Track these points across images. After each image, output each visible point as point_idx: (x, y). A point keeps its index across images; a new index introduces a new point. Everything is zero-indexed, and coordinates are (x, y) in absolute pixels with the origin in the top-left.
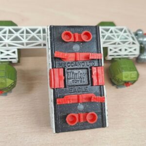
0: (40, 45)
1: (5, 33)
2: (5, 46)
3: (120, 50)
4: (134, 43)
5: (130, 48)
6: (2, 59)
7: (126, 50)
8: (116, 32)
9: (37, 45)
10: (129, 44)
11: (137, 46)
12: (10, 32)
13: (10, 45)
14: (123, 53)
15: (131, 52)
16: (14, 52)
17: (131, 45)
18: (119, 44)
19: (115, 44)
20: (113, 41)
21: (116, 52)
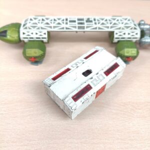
0: (63, 28)
1: (39, 20)
2: (39, 28)
3: (124, 34)
4: (135, 29)
5: (133, 32)
6: (37, 38)
7: (129, 34)
8: (121, 20)
9: (60, 29)
10: (132, 29)
11: (138, 31)
12: (43, 20)
13: (42, 28)
14: (126, 36)
15: (133, 35)
16: (45, 34)
17: (133, 30)
18: (123, 29)
19: (120, 28)
20: (119, 27)
21: (120, 35)
